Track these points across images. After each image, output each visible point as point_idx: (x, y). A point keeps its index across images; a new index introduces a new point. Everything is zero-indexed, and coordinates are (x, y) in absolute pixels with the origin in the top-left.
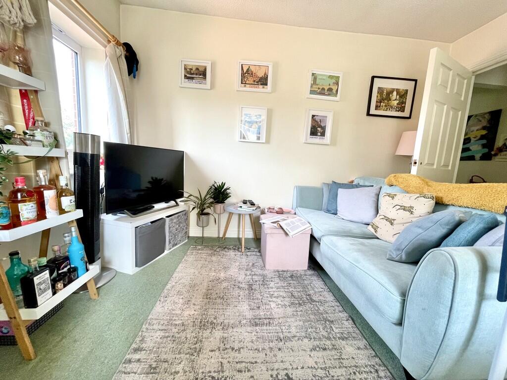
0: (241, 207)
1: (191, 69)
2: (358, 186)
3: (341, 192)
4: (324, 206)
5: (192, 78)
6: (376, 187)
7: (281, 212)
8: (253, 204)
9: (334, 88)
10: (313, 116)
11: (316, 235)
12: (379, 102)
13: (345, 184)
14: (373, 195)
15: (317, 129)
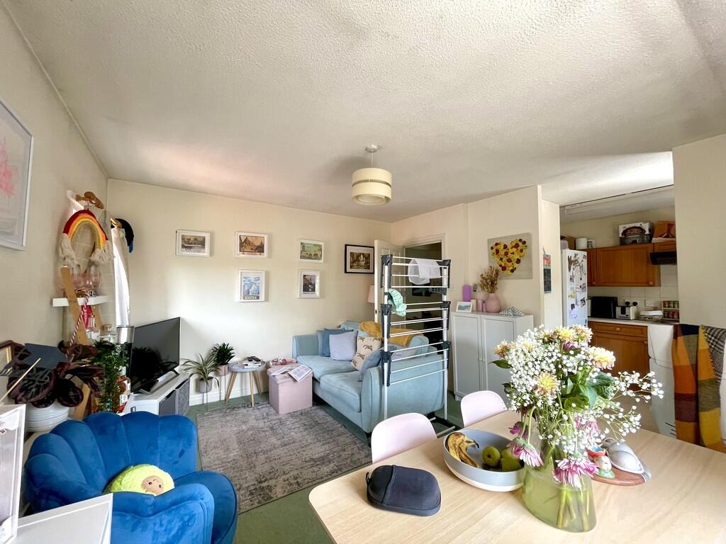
0: (247, 365)
1: (189, 240)
2: (343, 331)
3: (332, 337)
4: (320, 351)
5: (191, 248)
6: (355, 331)
7: (284, 363)
8: (258, 360)
9: (319, 253)
10: (304, 276)
11: (316, 377)
12: (352, 262)
13: (335, 330)
14: (353, 338)
15: (308, 286)
